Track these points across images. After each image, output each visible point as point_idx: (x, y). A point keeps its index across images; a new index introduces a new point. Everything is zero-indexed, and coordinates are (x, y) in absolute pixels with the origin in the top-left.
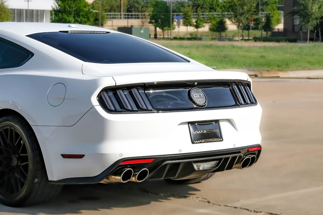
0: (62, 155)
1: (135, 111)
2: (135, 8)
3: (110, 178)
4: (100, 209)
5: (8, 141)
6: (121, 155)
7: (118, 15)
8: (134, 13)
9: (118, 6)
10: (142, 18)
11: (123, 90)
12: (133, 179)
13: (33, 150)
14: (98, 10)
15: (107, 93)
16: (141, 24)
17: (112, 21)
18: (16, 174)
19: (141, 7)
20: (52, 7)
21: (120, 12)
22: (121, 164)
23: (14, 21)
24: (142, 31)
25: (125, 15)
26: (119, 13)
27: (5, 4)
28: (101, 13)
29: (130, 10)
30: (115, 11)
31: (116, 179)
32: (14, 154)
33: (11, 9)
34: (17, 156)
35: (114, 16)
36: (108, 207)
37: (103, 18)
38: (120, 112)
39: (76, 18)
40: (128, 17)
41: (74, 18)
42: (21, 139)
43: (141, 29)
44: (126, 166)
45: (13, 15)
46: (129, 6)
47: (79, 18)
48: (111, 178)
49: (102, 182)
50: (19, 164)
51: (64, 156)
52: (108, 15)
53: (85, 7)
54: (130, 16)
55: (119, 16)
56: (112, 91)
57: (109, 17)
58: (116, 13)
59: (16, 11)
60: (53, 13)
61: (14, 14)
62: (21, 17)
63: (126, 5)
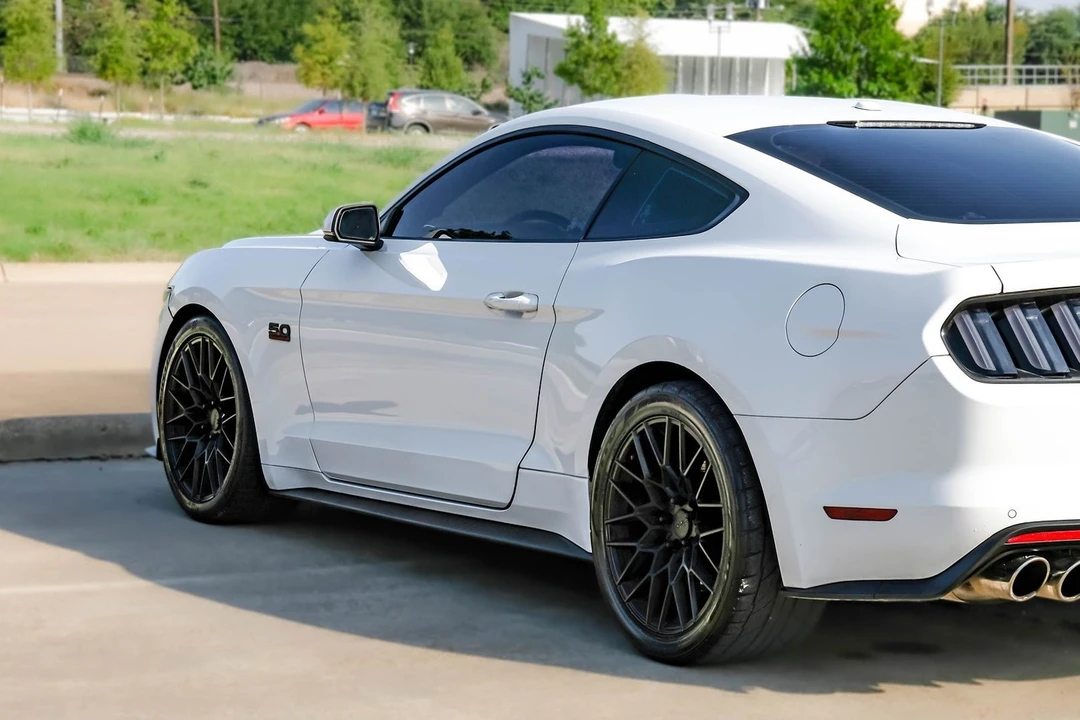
0: (825, 508)
1: (1061, 374)
2: (1051, 49)
3: (974, 584)
4: (938, 683)
5: (664, 462)
6: (1012, 514)
7: (995, 72)
8: (1046, 67)
9: (996, 45)
10: (1074, 81)
11: (1023, 308)
12: (1049, 591)
13: (737, 491)
14: (933, 58)
15: (973, 318)
16: (1068, 100)
17: (977, 90)
18: (684, 565)
19: (1072, 48)
20: (790, 49)
21: (1005, 61)
22: (1011, 542)
23: (674, 90)
24: (1073, 124)
25: (1020, 72)
26: (1001, 67)
27: (649, 41)
28: (944, 65)
29: (1035, 55)
30: (986, 60)
31: (993, 590)
32: (681, 501)
33: (668, 58)
34: (688, 508)
35: (985, 77)
36: (967, 677)
37: (947, 81)
38: (1014, 376)
39: (865, 83)
40: (1027, 79)
41: (858, 82)
42: (702, 457)
43: (1070, 116)
44: (1026, 550)
45: (673, 74)
46: (1032, 44)
47: (875, 81)
48: (979, 584)
49: (948, 597)
50: (694, 534)
51: (833, 512)
52: (963, 72)
53: (893, 47)
54: (1035, 77)
55: (1001, 77)
56: (990, 311)
57: (969, 77)
58: (992, 67)
59: (681, 64)
60: (794, 67)
61: (676, 71)
62: (696, 79)
63: (1024, 40)
